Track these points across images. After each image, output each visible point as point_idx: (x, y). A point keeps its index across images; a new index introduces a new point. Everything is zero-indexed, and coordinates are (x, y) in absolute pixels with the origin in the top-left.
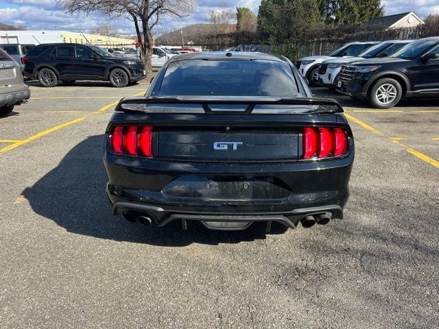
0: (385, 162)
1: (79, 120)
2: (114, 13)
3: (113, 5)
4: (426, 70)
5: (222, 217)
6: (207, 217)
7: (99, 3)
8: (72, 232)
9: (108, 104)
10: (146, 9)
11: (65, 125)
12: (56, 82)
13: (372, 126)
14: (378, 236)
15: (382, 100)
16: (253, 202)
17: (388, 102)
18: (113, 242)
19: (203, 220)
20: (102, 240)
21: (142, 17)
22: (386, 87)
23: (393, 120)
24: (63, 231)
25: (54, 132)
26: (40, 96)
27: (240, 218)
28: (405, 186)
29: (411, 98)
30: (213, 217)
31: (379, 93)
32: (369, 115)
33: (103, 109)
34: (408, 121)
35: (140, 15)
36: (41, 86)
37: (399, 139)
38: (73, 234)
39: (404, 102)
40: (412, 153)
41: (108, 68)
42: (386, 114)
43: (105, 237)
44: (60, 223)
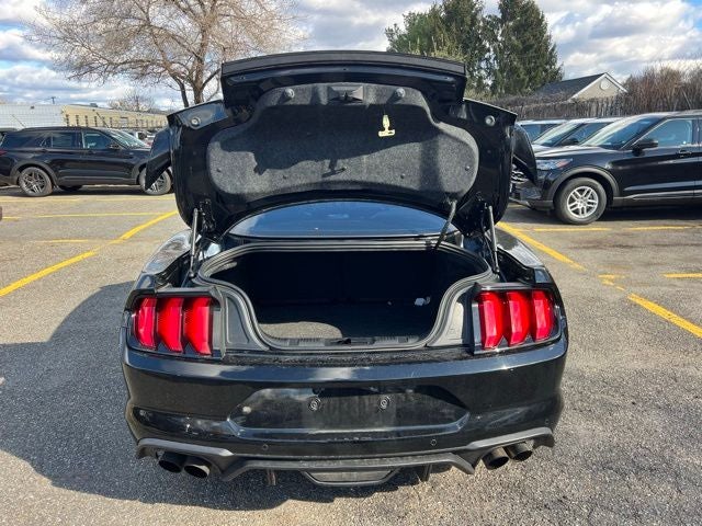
0: (598, 320)
1: (86, 255)
2: (149, 80)
3: (147, 66)
4: (640, 166)
5: (341, 464)
6: (314, 465)
7: (124, 63)
8: (60, 486)
9: (135, 226)
10: (200, 72)
11: (61, 265)
12: (49, 188)
13: (567, 255)
14: (611, 468)
15: (576, 212)
16: (398, 434)
17: (587, 215)
18: (138, 504)
19: (307, 470)
20: (117, 502)
21: (193, 84)
22: (581, 191)
23: (597, 244)
24: (46, 483)
25: (39, 279)
26: (20, 213)
27: (376, 463)
28: (638, 365)
29: (621, 207)
30: (325, 465)
31: (572, 200)
32: (559, 236)
33: (127, 235)
34: (620, 246)
35: (191, 81)
36: (25, 195)
37: (613, 277)
38: (63, 491)
39: (611, 213)
40: (638, 301)
41: (138, 166)
42: (586, 233)
43: (123, 497)
44: (40, 468)
